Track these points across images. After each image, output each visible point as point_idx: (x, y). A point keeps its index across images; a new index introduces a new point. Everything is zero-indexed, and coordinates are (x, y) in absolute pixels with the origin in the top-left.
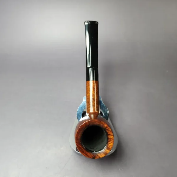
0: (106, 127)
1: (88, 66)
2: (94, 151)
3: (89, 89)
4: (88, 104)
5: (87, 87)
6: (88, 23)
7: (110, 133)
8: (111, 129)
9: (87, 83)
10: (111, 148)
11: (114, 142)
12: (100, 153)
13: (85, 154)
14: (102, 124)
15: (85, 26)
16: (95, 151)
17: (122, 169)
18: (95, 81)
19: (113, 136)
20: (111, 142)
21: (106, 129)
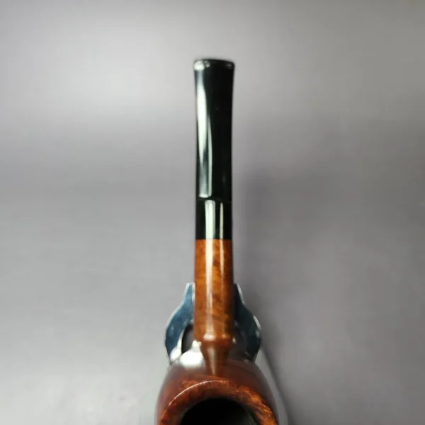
0: (257, 404)
1: (203, 195)
3: (204, 265)
6: (205, 64)
8: (272, 410)
14: (244, 394)
15: (196, 73)
18: (221, 242)
21: (257, 410)
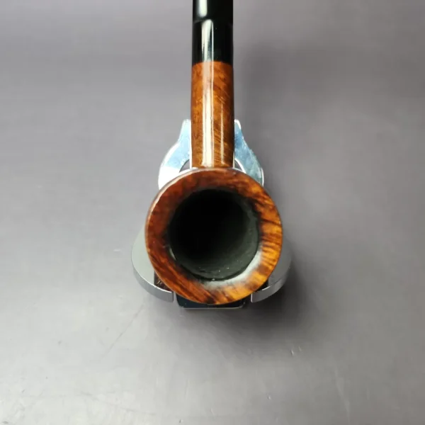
2: (210, 280)
3: (202, 89)
4: (196, 141)
5: (193, 84)
7: (268, 215)
9: (193, 72)
10: (271, 268)
11: (281, 246)
12: (231, 284)
13: (181, 287)
16: (217, 280)
17: (300, 350)
19: (281, 226)
20: (272, 247)
